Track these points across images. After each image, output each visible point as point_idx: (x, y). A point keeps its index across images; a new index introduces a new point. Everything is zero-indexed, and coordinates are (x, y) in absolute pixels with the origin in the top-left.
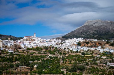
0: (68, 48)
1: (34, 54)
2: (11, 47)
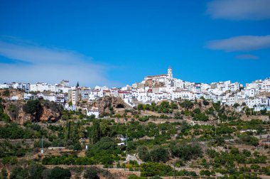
0: (244, 104)
1: (150, 120)
2: (94, 104)
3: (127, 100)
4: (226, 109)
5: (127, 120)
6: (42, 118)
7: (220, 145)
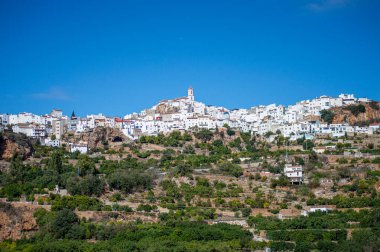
0: (279, 132)
1: (152, 156)
2: (82, 137)
3: (126, 132)
4: (257, 139)
5: (121, 156)
6: (4, 156)
7: (184, 175)
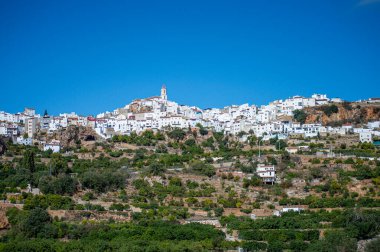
0: (251, 132)
1: (124, 155)
3: (99, 130)
4: (230, 139)
